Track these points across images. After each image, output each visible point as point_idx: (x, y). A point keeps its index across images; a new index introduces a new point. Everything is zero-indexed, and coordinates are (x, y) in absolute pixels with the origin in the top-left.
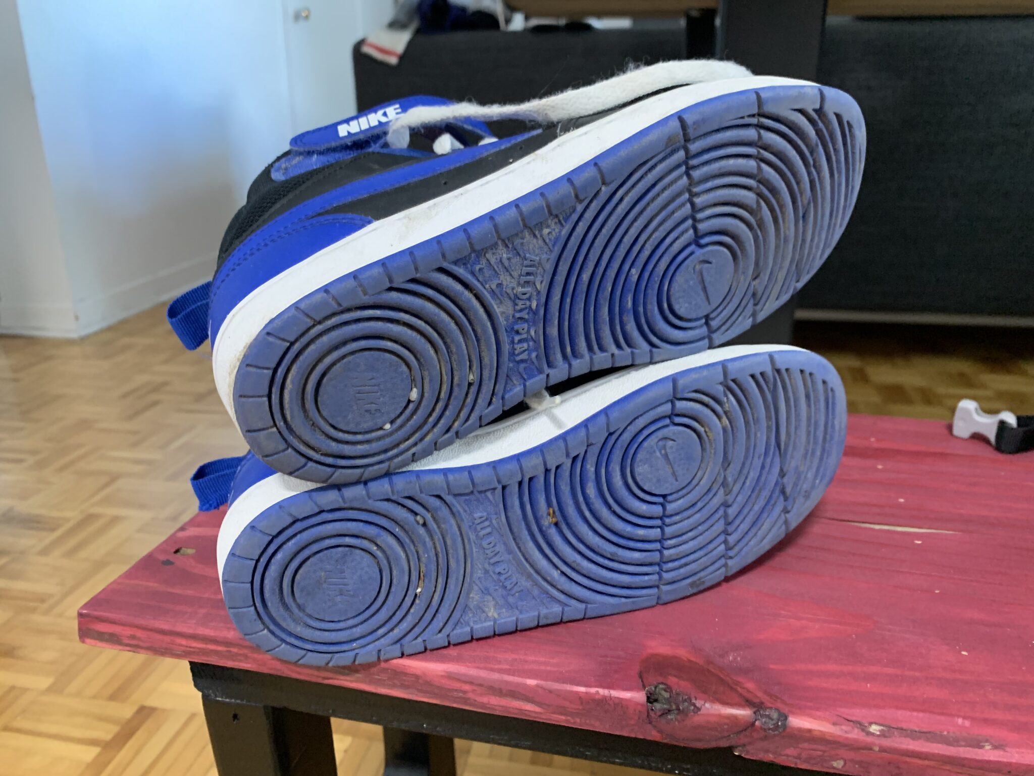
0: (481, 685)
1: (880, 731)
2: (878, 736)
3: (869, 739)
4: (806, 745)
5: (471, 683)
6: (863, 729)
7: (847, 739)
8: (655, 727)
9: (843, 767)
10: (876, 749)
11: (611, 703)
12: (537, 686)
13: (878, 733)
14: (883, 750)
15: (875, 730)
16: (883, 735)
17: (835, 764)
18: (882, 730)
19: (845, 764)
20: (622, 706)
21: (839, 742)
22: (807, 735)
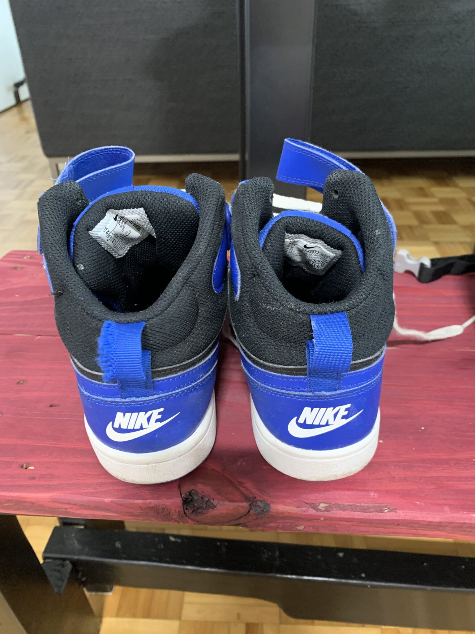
0: (76, 504)
1: (325, 507)
2: (324, 511)
3: (319, 513)
4: (281, 521)
5: (69, 504)
6: (315, 508)
7: (305, 515)
8: (189, 518)
9: (303, 529)
10: (322, 519)
11: (160, 508)
12: (111, 502)
13: (323, 509)
14: (326, 519)
15: (322, 507)
16: (327, 509)
17: (299, 528)
18: (326, 506)
19: (305, 528)
20: (167, 509)
21: (300, 518)
22: (281, 515)
